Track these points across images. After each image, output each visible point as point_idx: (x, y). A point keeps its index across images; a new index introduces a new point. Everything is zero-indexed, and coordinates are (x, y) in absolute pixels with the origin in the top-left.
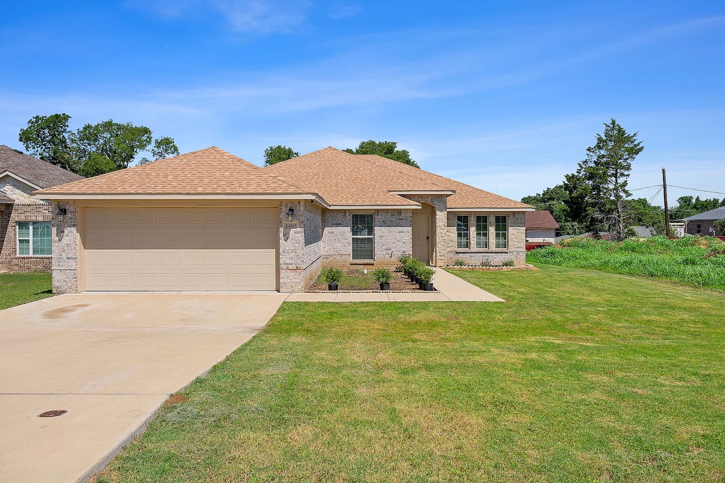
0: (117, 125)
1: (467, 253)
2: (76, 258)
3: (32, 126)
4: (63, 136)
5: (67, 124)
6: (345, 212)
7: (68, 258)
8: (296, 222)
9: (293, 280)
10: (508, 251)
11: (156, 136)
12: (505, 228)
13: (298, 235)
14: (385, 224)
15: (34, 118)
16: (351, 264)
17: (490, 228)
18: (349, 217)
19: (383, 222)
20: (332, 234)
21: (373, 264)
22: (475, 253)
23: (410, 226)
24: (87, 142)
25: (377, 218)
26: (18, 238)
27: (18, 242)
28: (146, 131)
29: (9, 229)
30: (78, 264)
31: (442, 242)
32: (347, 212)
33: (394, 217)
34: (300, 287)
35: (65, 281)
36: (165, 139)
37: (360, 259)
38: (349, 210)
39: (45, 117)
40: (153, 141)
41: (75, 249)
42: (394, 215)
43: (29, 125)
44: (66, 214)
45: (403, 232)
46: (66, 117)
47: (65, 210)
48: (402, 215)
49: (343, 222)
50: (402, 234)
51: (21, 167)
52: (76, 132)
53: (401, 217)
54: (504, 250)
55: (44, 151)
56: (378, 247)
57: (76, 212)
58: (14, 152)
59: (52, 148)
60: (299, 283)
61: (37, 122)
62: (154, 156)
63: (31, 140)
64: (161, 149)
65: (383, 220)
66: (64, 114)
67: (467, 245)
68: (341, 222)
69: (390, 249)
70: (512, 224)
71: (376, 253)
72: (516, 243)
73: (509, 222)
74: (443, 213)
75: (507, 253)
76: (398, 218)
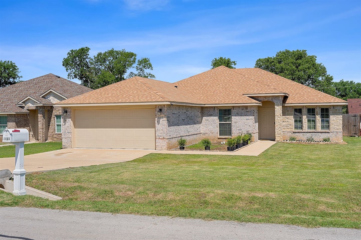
0: (116, 52)
1: (301, 133)
2: (71, 133)
3: (69, 56)
4: (86, 61)
5: (88, 53)
6: (215, 108)
7: (68, 133)
8: (163, 115)
9: (162, 144)
10: (329, 131)
11: (139, 58)
12: (328, 116)
13: (164, 122)
14: (237, 115)
15: (70, 51)
16: (218, 139)
17: (317, 116)
18: (217, 111)
19: (237, 113)
20: (207, 121)
22: (306, 133)
23: (254, 116)
24: (99, 63)
25: (233, 111)
26: (56, 124)
27: (56, 126)
28: (132, 55)
29: (52, 119)
30: (72, 135)
31: (279, 126)
32: (216, 107)
33: (244, 110)
34: (165, 148)
35: (67, 143)
36: (144, 59)
37: (224, 135)
38: (217, 107)
39: (76, 50)
40: (137, 61)
41: (71, 128)
43: (68, 56)
44: (67, 113)
45: (249, 119)
46: (88, 49)
47: (67, 111)
48: (248, 109)
49: (214, 114)
50: (248, 121)
51: (58, 86)
52: (93, 58)
53: (248, 111)
54: (327, 131)
55: (76, 71)
56: (234, 128)
57: (71, 112)
58: (56, 77)
59: (80, 69)
60: (165, 145)
61: (72, 53)
62: (137, 71)
63: (69, 65)
64: (142, 66)
65: (237, 112)
66: (86, 48)
67: (301, 128)
68: (212, 114)
69: (241, 130)
70: (332, 113)
71: (233, 132)
72: (335, 126)
73: (330, 112)
74: (279, 107)
75: (329, 133)
76: (246, 111)
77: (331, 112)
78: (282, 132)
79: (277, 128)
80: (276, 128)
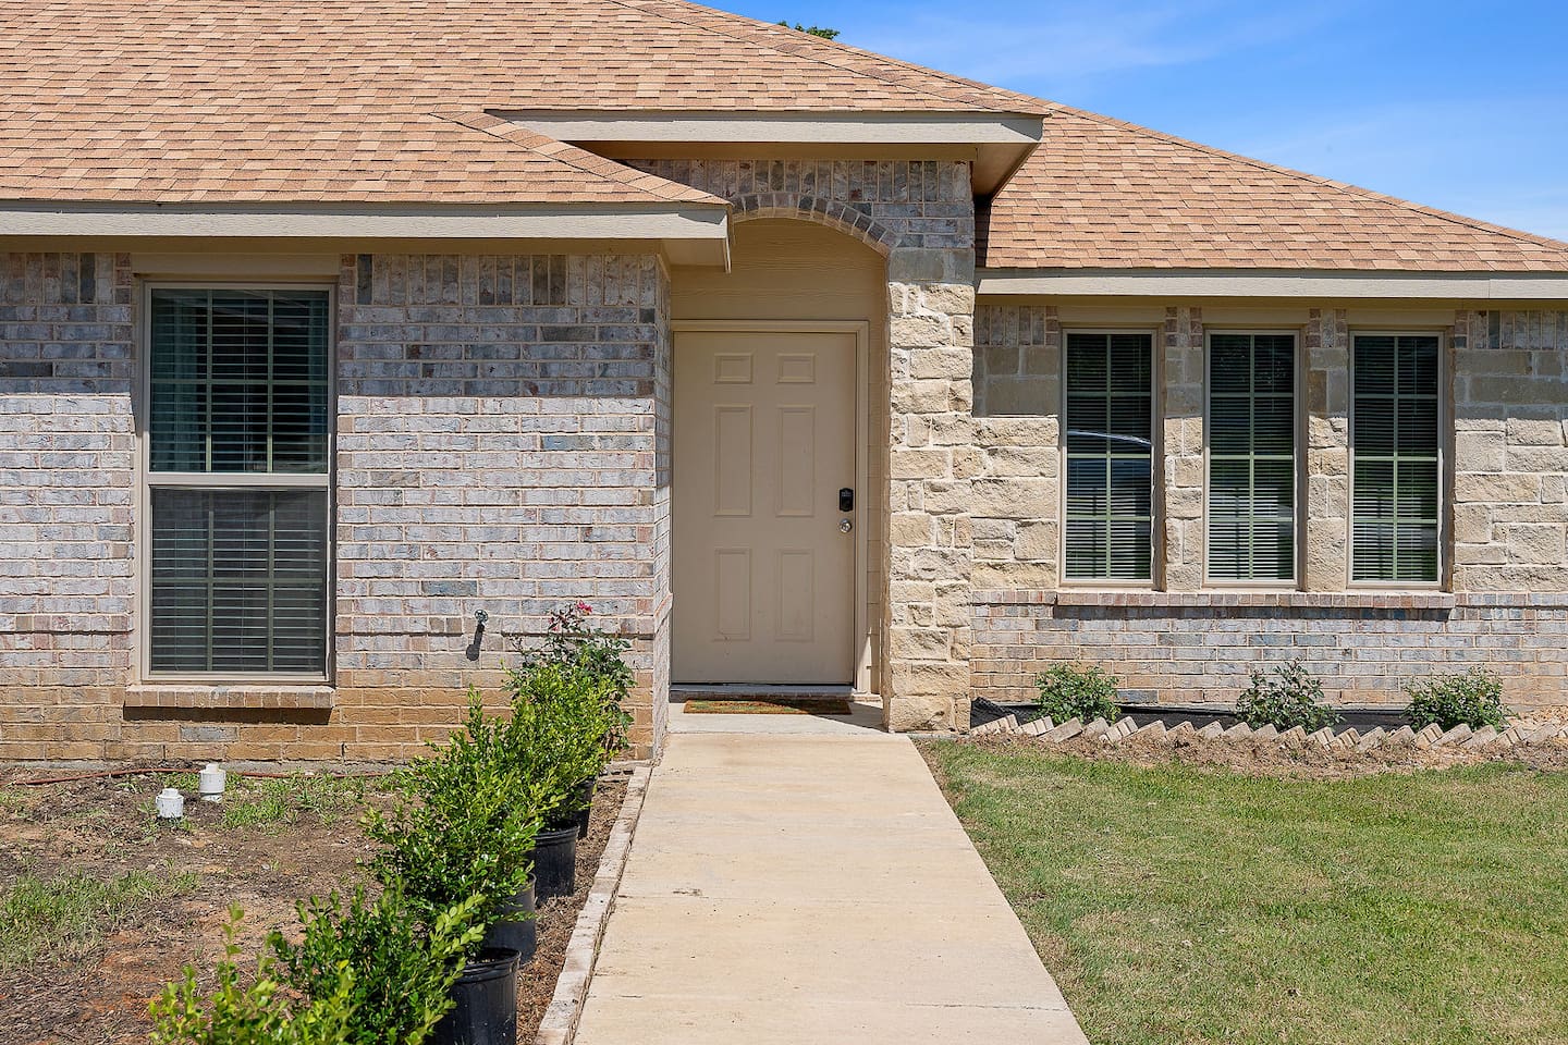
1: (1143, 611)
6: (89, 271)
10: (1448, 600)
12: (1425, 428)
16: (133, 713)
17: (1318, 427)
18: (120, 315)
19: (414, 352)
21: (319, 716)
22: (1199, 612)
23: (646, 389)
38: (122, 249)
42: (506, 299)
45: (583, 444)
48: (574, 294)
49: (70, 351)
50: (570, 459)
53: (564, 318)
54: (1422, 592)
65: (414, 336)
67: (1144, 556)
68: (53, 352)
69: (470, 588)
70: (1478, 394)
71: (347, 618)
72: (1511, 545)
73: (1458, 378)
74: (944, 301)
75: (1442, 615)
76: (538, 318)
77: (1465, 378)
78: (965, 614)
79: (914, 565)
80: (897, 565)
